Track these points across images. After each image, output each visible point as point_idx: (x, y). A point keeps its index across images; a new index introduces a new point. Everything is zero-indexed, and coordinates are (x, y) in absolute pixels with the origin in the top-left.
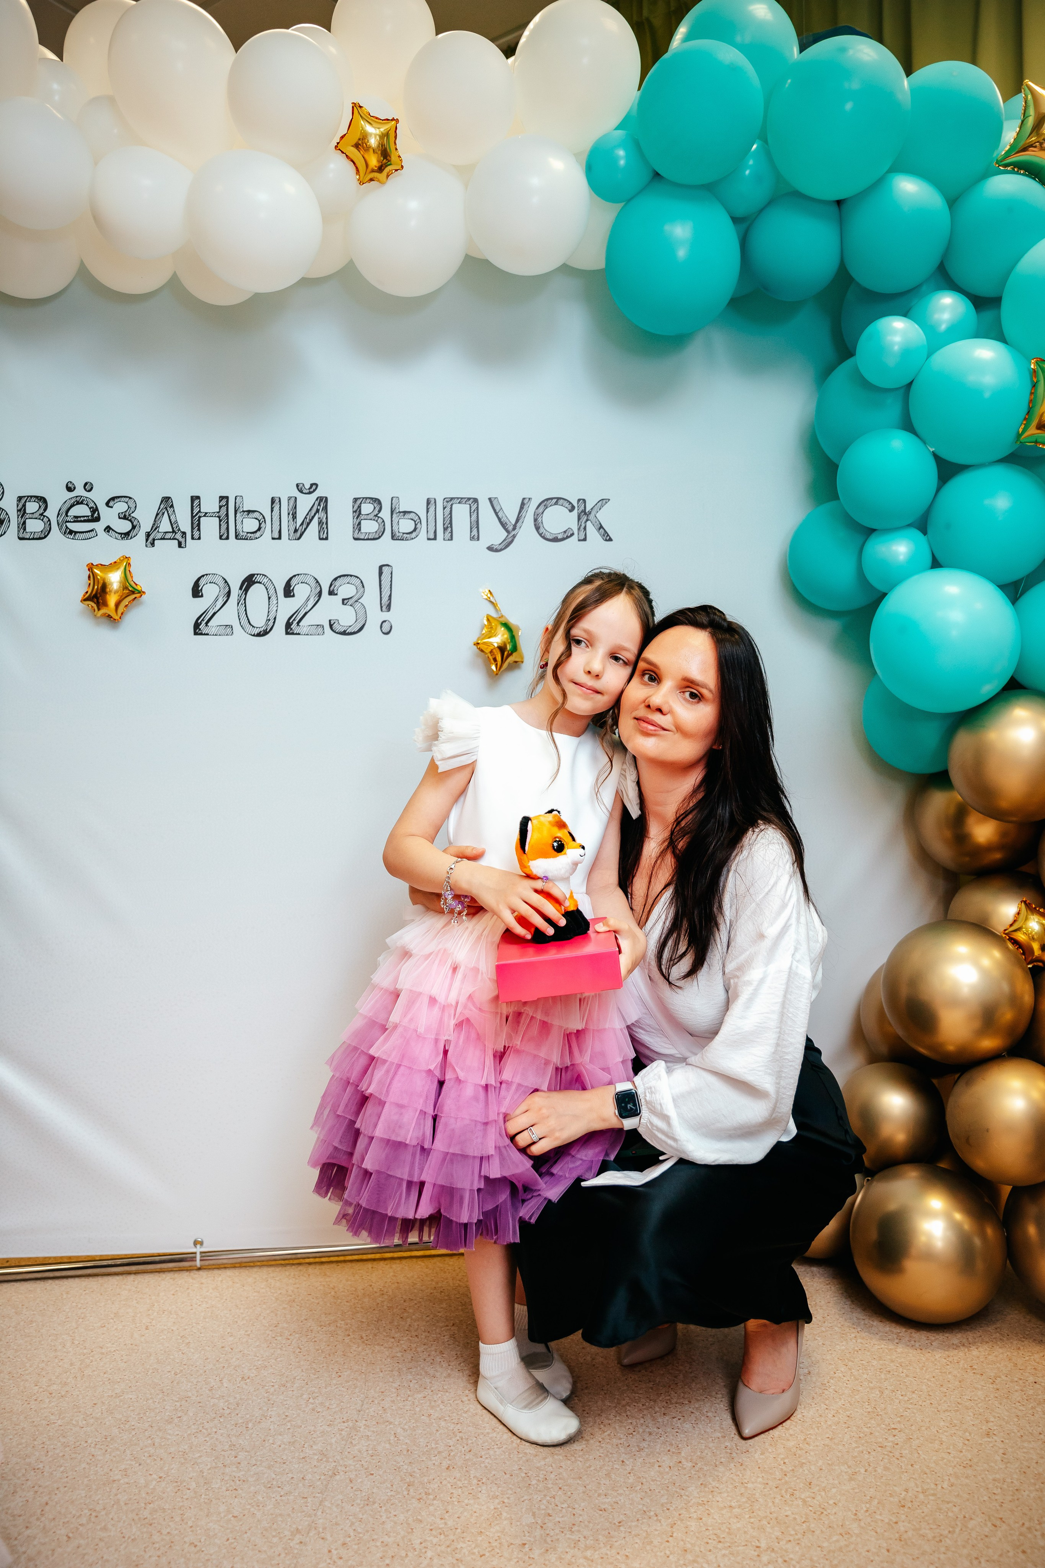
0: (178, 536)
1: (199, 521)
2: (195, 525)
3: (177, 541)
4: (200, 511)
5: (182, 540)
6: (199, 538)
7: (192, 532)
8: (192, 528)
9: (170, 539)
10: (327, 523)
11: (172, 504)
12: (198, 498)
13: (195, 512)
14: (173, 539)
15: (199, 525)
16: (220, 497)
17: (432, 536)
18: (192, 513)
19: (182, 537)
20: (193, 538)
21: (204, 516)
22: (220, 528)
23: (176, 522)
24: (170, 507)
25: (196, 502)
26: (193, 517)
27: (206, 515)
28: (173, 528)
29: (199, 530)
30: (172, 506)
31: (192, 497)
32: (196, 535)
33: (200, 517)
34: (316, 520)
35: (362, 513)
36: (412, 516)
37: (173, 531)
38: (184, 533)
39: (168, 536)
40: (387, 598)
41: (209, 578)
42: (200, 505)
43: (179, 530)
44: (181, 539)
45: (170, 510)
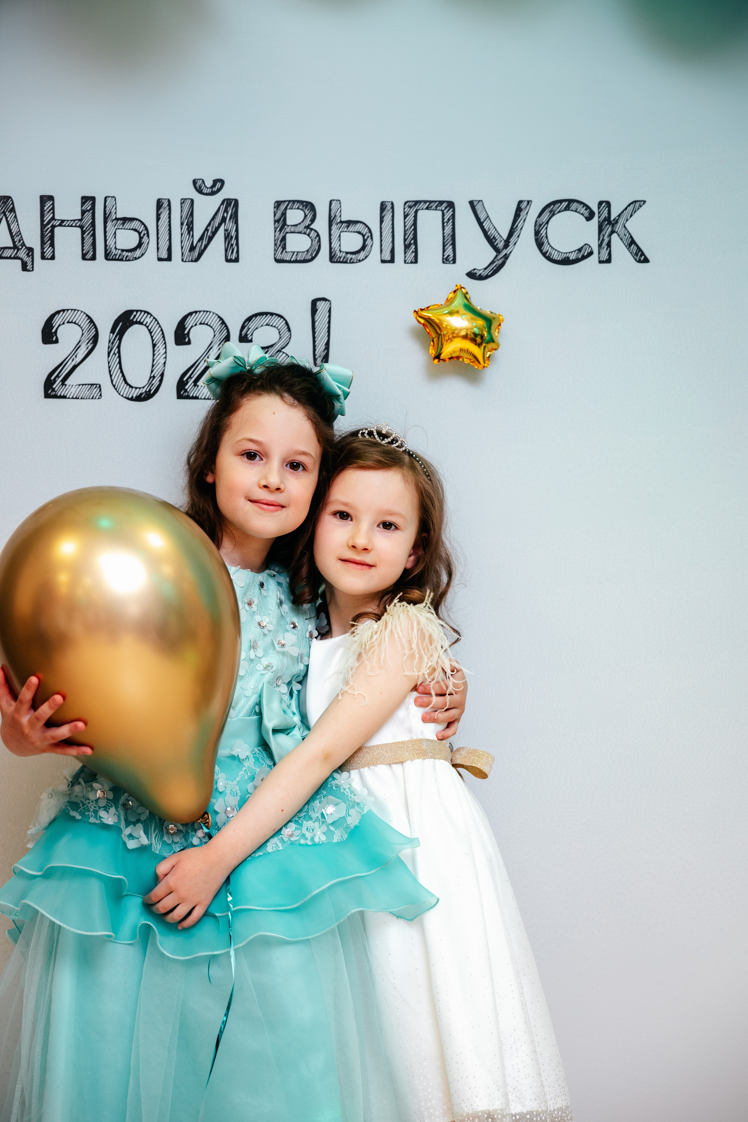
0: (22, 254)
1: (52, 232)
2: (46, 239)
3: (19, 262)
4: (53, 218)
5: (28, 260)
6: (53, 258)
7: (42, 248)
8: (43, 243)
9: (10, 258)
10: (237, 238)
11: (13, 207)
12: (51, 198)
13: (48, 217)
14: (16, 258)
15: (52, 238)
16: (83, 198)
17: (388, 257)
18: (42, 221)
19: (28, 255)
20: (43, 257)
21: (60, 225)
22: (83, 243)
23: (19, 233)
24: (10, 211)
25: (49, 204)
26: (43, 226)
27: (62, 223)
28: (14, 242)
29: (52, 245)
30: (13, 210)
31: (42, 197)
32: (48, 253)
33: (53, 227)
34: (221, 233)
35: (288, 223)
36: (359, 227)
37: (15, 247)
38: (31, 250)
39: (8, 253)
40: (323, 347)
41: (68, 315)
42: (53, 209)
43: (23, 244)
44: (26, 259)
45: (10, 216)
